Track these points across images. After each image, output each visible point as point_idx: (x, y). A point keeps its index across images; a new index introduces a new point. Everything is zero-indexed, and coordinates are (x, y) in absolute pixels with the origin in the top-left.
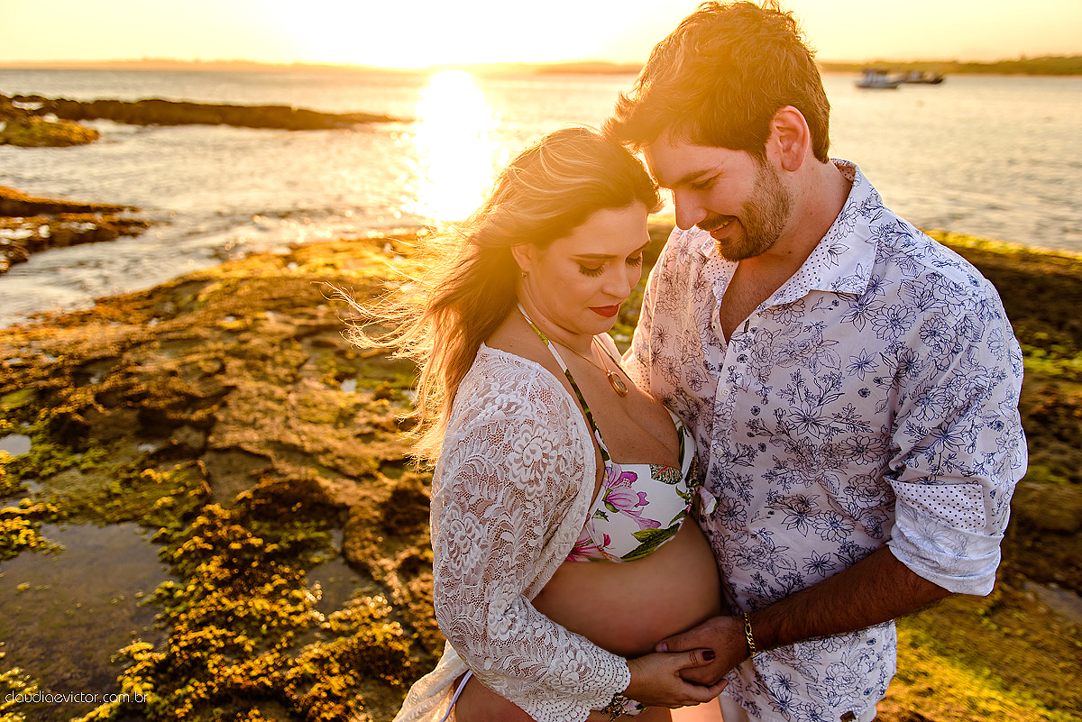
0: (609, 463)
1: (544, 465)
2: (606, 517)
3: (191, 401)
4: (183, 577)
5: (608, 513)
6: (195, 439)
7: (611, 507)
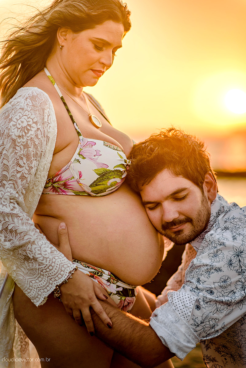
0: (81, 137)
1: (28, 130)
2: (79, 162)
5: (81, 159)
7: (82, 157)
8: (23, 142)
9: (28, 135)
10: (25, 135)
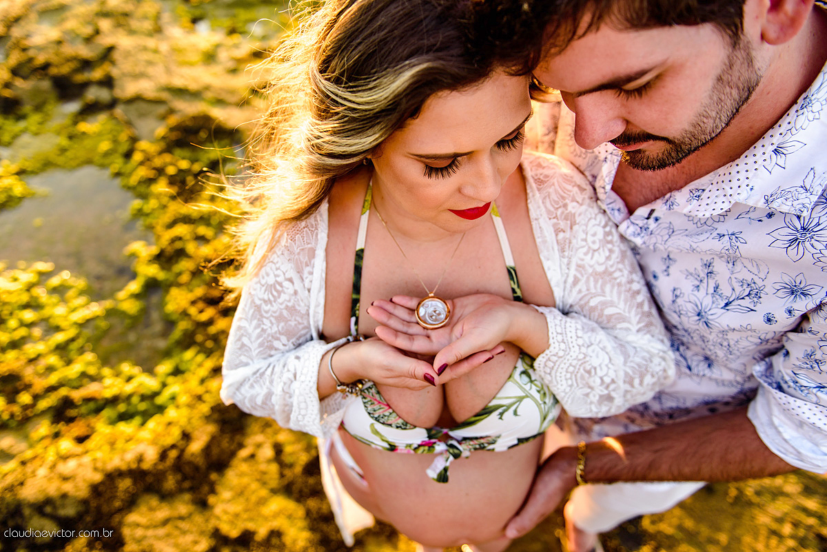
3: (86, 64)
4: (144, 197)
6: (103, 95)
8: (275, 312)
9: (280, 301)
10: (275, 302)
